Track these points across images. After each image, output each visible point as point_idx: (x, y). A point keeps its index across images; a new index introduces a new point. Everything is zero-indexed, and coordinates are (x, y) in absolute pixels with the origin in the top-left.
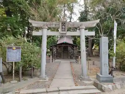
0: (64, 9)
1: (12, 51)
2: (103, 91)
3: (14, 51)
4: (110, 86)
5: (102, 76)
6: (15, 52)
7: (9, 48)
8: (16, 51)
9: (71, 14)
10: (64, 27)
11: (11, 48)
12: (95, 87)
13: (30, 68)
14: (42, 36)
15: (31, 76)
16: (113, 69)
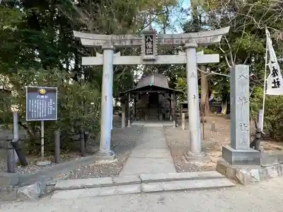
0: (150, 18)
1: (38, 96)
2: (239, 182)
3: (42, 97)
4: (255, 172)
5: (234, 150)
6: (45, 99)
7: (30, 90)
8: (46, 97)
9: (164, 28)
10: (150, 45)
11: (36, 90)
12: (220, 175)
13: (79, 136)
14: (102, 66)
15: (80, 151)
16: (259, 136)
